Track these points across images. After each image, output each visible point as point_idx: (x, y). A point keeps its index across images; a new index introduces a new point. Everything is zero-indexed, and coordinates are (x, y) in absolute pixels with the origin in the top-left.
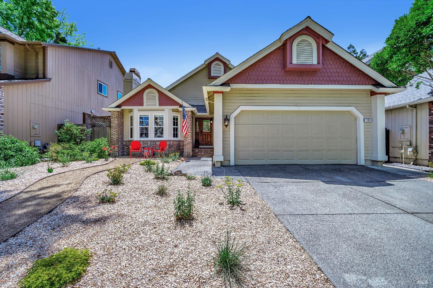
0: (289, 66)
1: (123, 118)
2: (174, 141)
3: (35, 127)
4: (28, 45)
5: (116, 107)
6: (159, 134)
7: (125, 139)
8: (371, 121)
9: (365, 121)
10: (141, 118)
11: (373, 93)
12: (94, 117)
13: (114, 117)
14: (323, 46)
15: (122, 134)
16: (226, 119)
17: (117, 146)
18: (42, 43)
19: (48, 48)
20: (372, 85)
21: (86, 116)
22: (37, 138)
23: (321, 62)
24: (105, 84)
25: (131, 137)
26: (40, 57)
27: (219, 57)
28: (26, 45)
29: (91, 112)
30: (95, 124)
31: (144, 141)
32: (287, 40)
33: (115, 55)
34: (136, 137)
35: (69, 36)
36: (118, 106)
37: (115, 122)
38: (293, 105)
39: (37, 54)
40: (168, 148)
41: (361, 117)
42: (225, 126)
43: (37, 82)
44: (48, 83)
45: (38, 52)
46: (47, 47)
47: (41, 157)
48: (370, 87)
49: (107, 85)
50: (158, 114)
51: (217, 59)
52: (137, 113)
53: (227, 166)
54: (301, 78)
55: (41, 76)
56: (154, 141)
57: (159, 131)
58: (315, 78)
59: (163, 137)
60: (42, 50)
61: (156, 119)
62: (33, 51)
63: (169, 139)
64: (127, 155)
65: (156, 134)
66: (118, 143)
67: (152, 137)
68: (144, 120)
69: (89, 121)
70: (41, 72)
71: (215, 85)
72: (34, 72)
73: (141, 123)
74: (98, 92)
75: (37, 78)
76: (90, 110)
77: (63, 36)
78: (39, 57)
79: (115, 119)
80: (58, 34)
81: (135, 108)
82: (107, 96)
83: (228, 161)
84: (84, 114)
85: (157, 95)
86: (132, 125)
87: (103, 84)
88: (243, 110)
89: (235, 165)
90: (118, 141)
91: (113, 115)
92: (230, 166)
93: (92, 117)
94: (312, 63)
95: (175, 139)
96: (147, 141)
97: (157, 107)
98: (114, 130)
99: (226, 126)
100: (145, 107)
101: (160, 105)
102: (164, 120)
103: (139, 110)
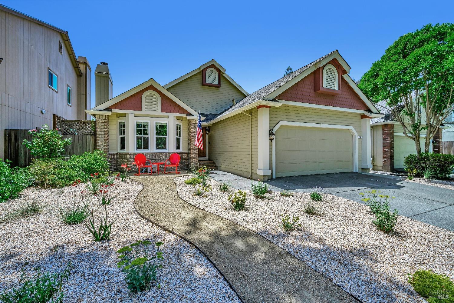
0: (321, 89)
1: (109, 124)
5: (104, 110)
6: (162, 146)
7: (112, 151)
9: (359, 138)
10: (138, 126)
11: (363, 116)
12: (64, 121)
13: (102, 123)
15: (108, 145)
16: (272, 133)
20: (365, 110)
23: (340, 89)
24: (56, 74)
25: (122, 148)
27: (215, 64)
30: (66, 131)
31: (142, 154)
33: (67, 36)
36: (107, 109)
37: (102, 129)
38: (317, 122)
41: (356, 134)
48: (364, 112)
49: (58, 76)
50: (162, 121)
51: (213, 66)
52: (132, 118)
53: (271, 179)
54: (325, 100)
56: (157, 154)
57: (161, 143)
59: (166, 149)
61: (157, 127)
65: (157, 145)
67: (152, 148)
68: (142, 129)
69: (58, 126)
71: (268, 99)
74: (48, 84)
76: (40, 110)
79: (102, 125)
81: (131, 113)
82: (57, 91)
84: (55, 116)
85: (159, 98)
86: (121, 135)
87: (53, 74)
88: (282, 124)
89: (277, 178)
91: (99, 120)
92: (273, 179)
94: (335, 89)
95: (178, 151)
96: (148, 154)
97: (159, 112)
98: (101, 140)
99: (271, 140)
100: (144, 112)
101: (162, 112)
102: (167, 129)
103: (136, 115)
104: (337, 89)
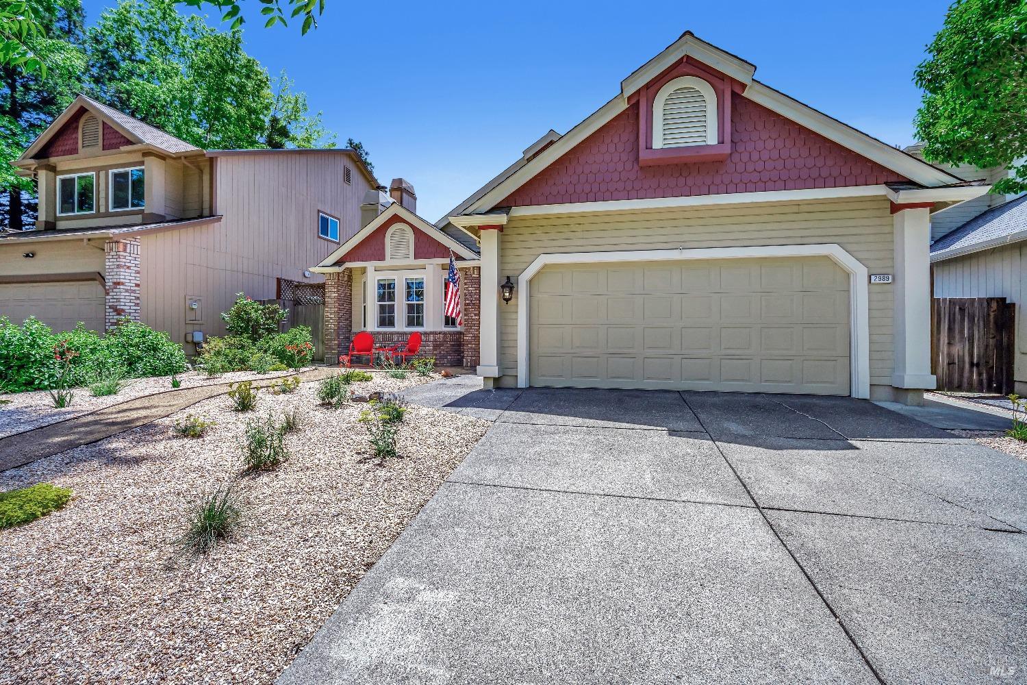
0: (644, 155)
1: (351, 286)
2: (445, 334)
3: (194, 307)
4: (185, 158)
5: (334, 265)
6: (416, 320)
7: (355, 330)
8: (890, 281)
9: (873, 281)
11: (895, 208)
12: (299, 286)
13: (331, 285)
14: (735, 96)
15: (349, 319)
16: (508, 285)
17: (336, 342)
18: (205, 151)
19: (219, 159)
20: (886, 183)
21: (283, 284)
22: (197, 327)
23: (728, 138)
24: (333, 217)
25: (365, 326)
26: (206, 178)
28: (182, 158)
29: (305, 276)
31: (385, 333)
32: (638, 92)
34: (372, 326)
35: (293, 123)
36: (338, 263)
37: (332, 294)
38: (669, 246)
39: (201, 171)
40: (431, 348)
41: (860, 273)
42: (504, 299)
43: (200, 224)
44: (216, 224)
45: (202, 168)
46: (217, 158)
47: (193, 363)
48: (880, 190)
49: (339, 219)
50: (414, 275)
52: (372, 275)
53: (512, 388)
54: (682, 181)
55: (206, 212)
56: (407, 334)
57: (415, 314)
58: (717, 180)
59: (422, 325)
60: (208, 163)
61: (409, 286)
62: (194, 168)
63: (435, 330)
64: (357, 362)
65: (409, 318)
66: (339, 338)
67: (401, 325)
68: (386, 291)
69: (288, 295)
70: (206, 205)
71: (477, 211)
72: (196, 206)
73: (381, 298)
74: (318, 234)
75: (201, 216)
76: (300, 272)
77: (283, 123)
78: (204, 178)
79: (332, 288)
80: (275, 121)
81: (370, 265)
82: (338, 241)
83: (514, 377)
84: (279, 280)
85: (411, 236)
86: (364, 302)
87: (330, 218)
88: (547, 262)
89: (531, 387)
90: (338, 333)
91: (328, 281)
92: (517, 389)
93: (296, 286)
94: (703, 144)
95: (450, 329)
96: (392, 334)
97: (411, 261)
98: (331, 312)
99: (507, 300)
100: (388, 262)
101: (416, 257)
102: (425, 289)
103: (376, 269)
104: (712, 139)
